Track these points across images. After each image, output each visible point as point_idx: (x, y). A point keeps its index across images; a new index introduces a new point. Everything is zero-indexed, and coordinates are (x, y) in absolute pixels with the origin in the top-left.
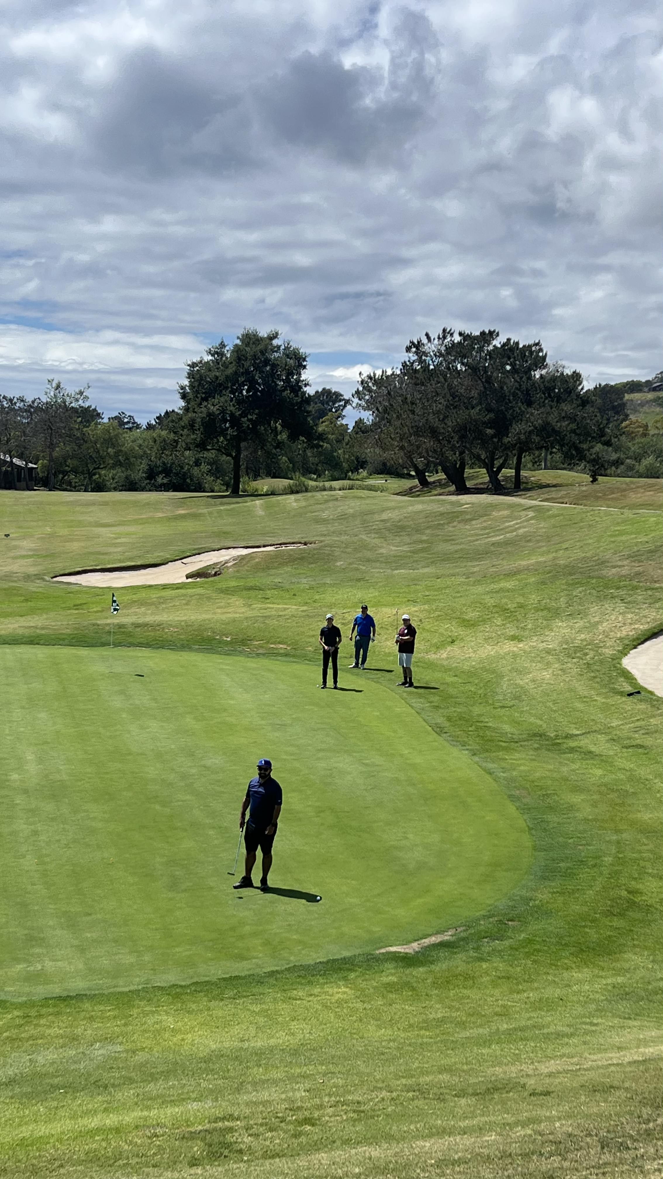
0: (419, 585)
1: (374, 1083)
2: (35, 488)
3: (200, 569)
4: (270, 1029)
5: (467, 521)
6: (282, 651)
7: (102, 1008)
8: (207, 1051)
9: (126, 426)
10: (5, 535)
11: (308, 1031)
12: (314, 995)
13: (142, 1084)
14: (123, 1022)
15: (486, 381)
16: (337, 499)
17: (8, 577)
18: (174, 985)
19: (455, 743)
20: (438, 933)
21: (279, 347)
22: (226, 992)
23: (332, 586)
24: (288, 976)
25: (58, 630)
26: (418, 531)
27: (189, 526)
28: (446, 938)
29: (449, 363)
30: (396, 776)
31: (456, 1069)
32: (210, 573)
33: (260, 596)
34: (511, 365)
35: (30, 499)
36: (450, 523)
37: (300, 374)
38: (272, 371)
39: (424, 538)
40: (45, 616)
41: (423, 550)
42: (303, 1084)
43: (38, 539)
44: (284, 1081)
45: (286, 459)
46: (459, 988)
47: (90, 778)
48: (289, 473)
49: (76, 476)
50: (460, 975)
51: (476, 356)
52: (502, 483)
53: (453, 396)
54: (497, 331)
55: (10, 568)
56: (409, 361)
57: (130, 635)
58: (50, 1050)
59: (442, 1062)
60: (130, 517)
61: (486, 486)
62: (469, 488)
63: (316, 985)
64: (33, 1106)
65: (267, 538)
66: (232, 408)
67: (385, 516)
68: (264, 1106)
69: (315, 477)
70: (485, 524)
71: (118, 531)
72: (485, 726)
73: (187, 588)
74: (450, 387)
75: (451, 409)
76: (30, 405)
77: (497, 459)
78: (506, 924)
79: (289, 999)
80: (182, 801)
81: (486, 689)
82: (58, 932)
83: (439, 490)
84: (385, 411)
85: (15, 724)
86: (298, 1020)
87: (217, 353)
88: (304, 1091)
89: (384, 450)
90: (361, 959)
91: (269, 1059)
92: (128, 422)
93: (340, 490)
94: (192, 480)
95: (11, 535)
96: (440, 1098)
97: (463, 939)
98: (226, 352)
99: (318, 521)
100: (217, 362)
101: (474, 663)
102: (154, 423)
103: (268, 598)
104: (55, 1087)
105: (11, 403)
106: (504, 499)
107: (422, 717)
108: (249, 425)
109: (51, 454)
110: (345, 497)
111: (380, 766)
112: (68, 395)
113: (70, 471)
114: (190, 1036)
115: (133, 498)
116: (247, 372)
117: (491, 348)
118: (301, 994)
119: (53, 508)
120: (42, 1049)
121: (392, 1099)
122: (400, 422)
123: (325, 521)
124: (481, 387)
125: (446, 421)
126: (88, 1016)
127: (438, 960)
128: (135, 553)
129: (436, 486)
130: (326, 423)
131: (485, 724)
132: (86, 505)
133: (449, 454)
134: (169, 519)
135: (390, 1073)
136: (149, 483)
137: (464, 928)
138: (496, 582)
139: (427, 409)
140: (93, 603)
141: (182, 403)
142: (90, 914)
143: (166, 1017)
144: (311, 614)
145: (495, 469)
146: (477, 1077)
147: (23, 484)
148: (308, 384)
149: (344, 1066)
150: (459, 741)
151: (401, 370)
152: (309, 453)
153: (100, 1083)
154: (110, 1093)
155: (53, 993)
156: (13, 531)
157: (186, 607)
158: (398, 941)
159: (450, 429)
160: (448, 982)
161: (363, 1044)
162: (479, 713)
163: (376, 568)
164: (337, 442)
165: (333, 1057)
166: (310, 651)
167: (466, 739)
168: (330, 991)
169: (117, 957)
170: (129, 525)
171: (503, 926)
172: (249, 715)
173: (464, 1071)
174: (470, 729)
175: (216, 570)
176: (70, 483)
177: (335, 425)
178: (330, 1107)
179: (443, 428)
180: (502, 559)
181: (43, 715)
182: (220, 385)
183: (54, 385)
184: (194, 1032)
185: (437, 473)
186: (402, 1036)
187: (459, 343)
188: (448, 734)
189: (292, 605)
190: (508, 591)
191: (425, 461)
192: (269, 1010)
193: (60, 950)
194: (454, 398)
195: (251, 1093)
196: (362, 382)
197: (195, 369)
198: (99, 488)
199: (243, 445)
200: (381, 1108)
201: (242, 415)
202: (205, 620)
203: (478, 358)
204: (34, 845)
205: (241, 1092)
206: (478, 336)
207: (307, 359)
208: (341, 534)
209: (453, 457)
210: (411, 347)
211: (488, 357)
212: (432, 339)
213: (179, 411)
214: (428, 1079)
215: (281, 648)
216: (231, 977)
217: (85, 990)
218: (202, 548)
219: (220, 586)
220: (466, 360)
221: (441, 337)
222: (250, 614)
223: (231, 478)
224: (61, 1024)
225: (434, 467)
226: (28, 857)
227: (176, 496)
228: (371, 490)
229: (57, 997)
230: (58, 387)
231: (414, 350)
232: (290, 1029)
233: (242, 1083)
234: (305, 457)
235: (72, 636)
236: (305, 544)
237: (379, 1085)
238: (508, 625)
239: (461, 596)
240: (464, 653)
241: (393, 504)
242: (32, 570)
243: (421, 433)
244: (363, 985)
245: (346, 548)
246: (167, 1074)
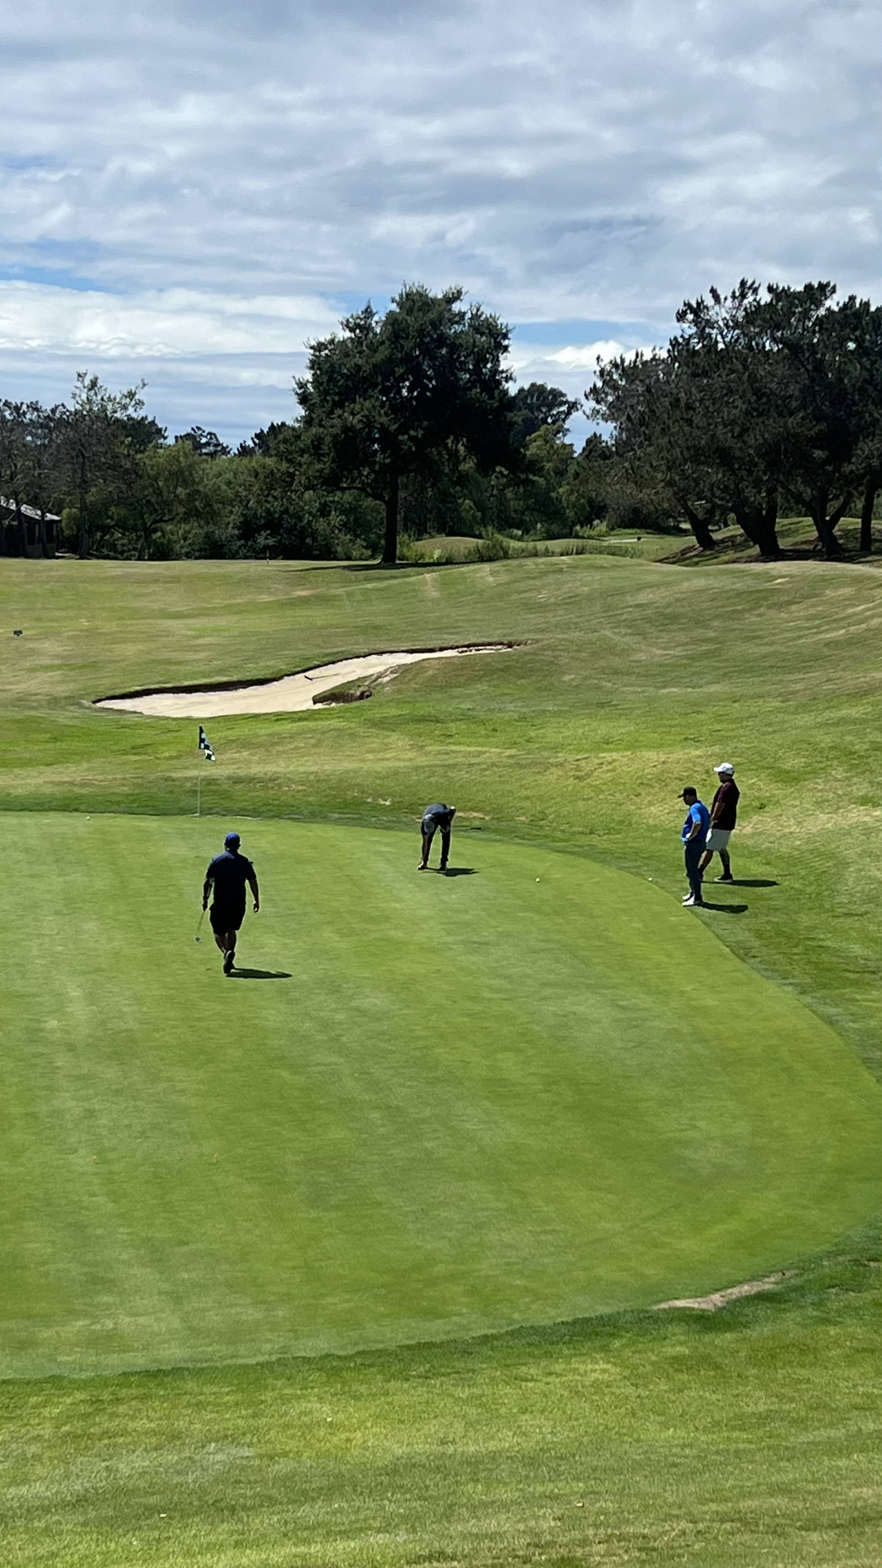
0: (701, 712)
1: (666, 1509)
2: (57, 554)
3: (336, 687)
4: (487, 1425)
5: (779, 606)
6: (477, 823)
7: (215, 1389)
8: (389, 1457)
9: (204, 451)
10: (15, 633)
11: (549, 1430)
12: (556, 1373)
13: (290, 1506)
14: (250, 1411)
15: (815, 369)
16: (561, 571)
17: (21, 701)
18: (328, 1356)
19: (770, 973)
20: (753, 1279)
21: (462, 315)
22: (414, 1366)
23: (556, 714)
24: (511, 1343)
25: (109, 787)
26: (699, 622)
27: (318, 616)
28: (767, 1287)
29: (751, 340)
30: (675, 1026)
31: (797, 1489)
32: (352, 695)
33: (437, 732)
34: (855, 341)
35: (52, 574)
36: (752, 609)
37: (498, 361)
38: (451, 357)
39: (711, 634)
40: (85, 765)
41: (707, 655)
42: (551, 1508)
43: (68, 638)
44: (520, 1504)
45: (472, 504)
46: (792, 1367)
47: (174, 1027)
48: (476, 527)
49: (123, 534)
50: (793, 1345)
51: (796, 328)
52: (841, 542)
53: (759, 394)
54: (832, 284)
55: (24, 686)
56: (682, 336)
57: (226, 795)
58: (137, 1453)
59: (773, 1479)
60: (217, 602)
61: (811, 547)
62: (783, 550)
63: (557, 1359)
64: (120, 1536)
65: (445, 636)
66: (384, 420)
67: (643, 598)
68: (491, 1540)
69: (520, 533)
70: (812, 611)
71: (198, 626)
72: (820, 947)
73: (316, 720)
74: (753, 378)
75: (753, 417)
76: (48, 416)
77: (832, 500)
78: (865, 1266)
79: (516, 1379)
80: (325, 1065)
81: (819, 885)
82: (137, 1271)
83: (731, 555)
84: (642, 422)
85: (47, 939)
86: (532, 1412)
87: (358, 326)
88: (554, 1519)
89: (640, 486)
90: (628, 1317)
91: (491, 1470)
92: (208, 444)
93: (562, 555)
94: (314, 540)
95: (24, 633)
96: (776, 1531)
97: (795, 1289)
98: (374, 324)
99: (530, 607)
100: (357, 341)
101: (798, 843)
102: (252, 445)
103: (451, 736)
104: (152, 1510)
105: (18, 413)
106: (844, 569)
107: (713, 932)
108: (410, 448)
109: (83, 500)
110: (573, 567)
111: (646, 1009)
112: (109, 399)
113: (113, 526)
114: (359, 1434)
115: (221, 571)
116: (408, 359)
117: (822, 312)
118: (533, 1371)
119: (90, 588)
120: (124, 1452)
121: (699, 1532)
122: (666, 439)
123: (543, 607)
124: (805, 380)
125: (745, 437)
126: (194, 1401)
127: (756, 1321)
128: (229, 661)
129: (727, 547)
130: (538, 443)
131: (820, 943)
132: (144, 582)
133: (749, 492)
134: (282, 605)
135: (690, 1495)
136: (245, 546)
137: (796, 1271)
138: (833, 707)
139: (713, 417)
140: (162, 744)
141: (301, 412)
142: (187, 1243)
143: (319, 1405)
144: (524, 762)
145: (828, 518)
146: (833, 1501)
147: (38, 547)
148: (511, 378)
149: (615, 1484)
150: (777, 971)
151: (669, 351)
152: (509, 494)
153: (223, 1505)
154: (240, 1520)
155: (134, 1365)
156: (26, 625)
157: (317, 750)
158: (688, 1290)
159: (752, 452)
160: (773, 1357)
161: (640, 1451)
162: (809, 924)
163: (631, 685)
164: (556, 473)
165: (595, 1470)
166: (523, 823)
167: (789, 968)
168: (582, 1368)
169: (233, 1311)
170: (216, 615)
171: (861, 1269)
172: (424, 926)
173: (810, 1493)
174: (795, 950)
175: (362, 689)
176: (113, 547)
177: (552, 447)
178: (599, 1543)
179: (741, 449)
180: (844, 670)
181: (91, 926)
182: (365, 379)
183: (87, 382)
184: (366, 1428)
185: (726, 525)
186: (703, 1438)
187: (769, 305)
188: (758, 959)
189: (491, 747)
190: (855, 722)
191: (708, 506)
192: (483, 1395)
193: (142, 1299)
194: (759, 399)
195: (468, 1521)
196: (602, 372)
197: (323, 354)
198: (163, 553)
199: (402, 480)
200: (683, 1544)
201: (400, 431)
202: (348, 772)
203: (800, 330)
204: (88, 1133)
205: (452, 1519)
206: (800, 293)
207: (510, 336)
208: (569, 628)
209: (757, 498)
210: (685, 313)
211: (817, 328)
212: (722, 298)
213: (297, 425)
214: (754, 1503)
215: (475, 818)
216: (419, 1343)
217: (185, 1362)
218: (337, 653)
219: (369, 715)
220: (779, 334)
221: (737, 294)
222: (422, 761)
223: (379, 537)
224: (151, 1414)
225: (721, 515)
226: (82, 1152)
227: (289, 566)
228: (613, 554)
229: (141, 1372)
230: (94, 384)
231: (690, 317)
232: (519, 1427)
233: (450, 1506)
234: (502, 501)
235: (131, 798)
236: (510, 645)
237: (673, 1512)
238: (855, 779)
239: (775, 732)
240: (782, 826)
241: (654, 578)
242: (62, 690)
243: (702, 458)
244: (636, 1359)
245: (578, 651)
246: (330, 1492)
